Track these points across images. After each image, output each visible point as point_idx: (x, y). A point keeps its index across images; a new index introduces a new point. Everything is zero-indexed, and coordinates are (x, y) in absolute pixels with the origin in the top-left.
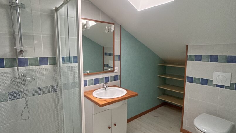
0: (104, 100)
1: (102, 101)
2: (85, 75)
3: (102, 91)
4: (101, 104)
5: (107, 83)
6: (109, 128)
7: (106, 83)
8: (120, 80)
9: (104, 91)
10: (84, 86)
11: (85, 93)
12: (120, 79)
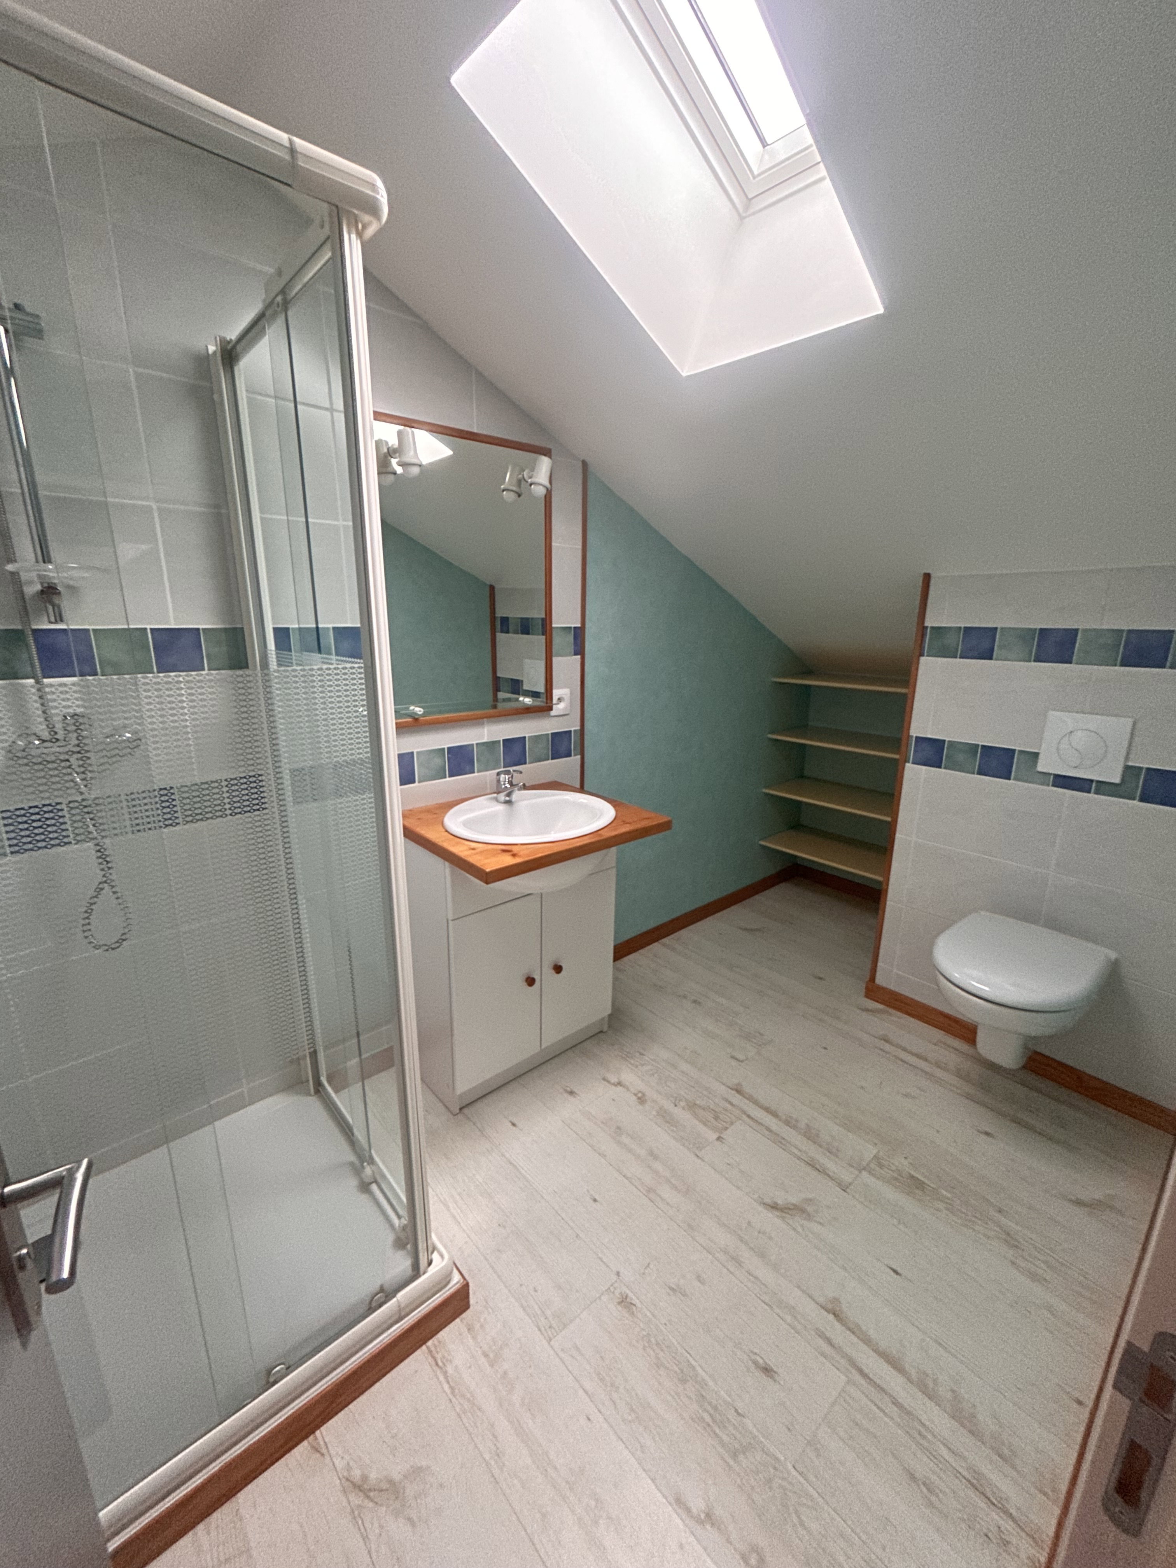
0: (504, 851)
1: (494, 855)
2: (401, 728)
3: (493, 809)
4: (488, 870)
5: (515, 768)
6: (530, 981)
7: (511, 769)
8: (579, 757)
9: (501, 808)
10: (402, 783)
11: (405, 816)
12: (579, 748)
